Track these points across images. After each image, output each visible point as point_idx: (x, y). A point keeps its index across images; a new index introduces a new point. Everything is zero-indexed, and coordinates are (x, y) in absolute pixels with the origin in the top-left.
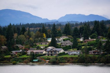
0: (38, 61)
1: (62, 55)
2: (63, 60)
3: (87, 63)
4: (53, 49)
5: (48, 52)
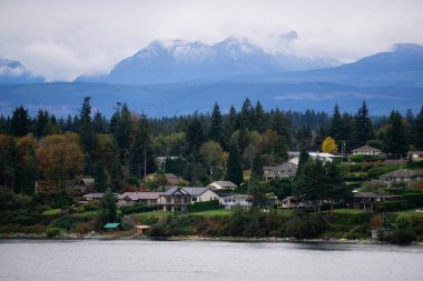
2: (187, 224)
3: (249, 237)
4: (179, 190)
5: (168, 198)
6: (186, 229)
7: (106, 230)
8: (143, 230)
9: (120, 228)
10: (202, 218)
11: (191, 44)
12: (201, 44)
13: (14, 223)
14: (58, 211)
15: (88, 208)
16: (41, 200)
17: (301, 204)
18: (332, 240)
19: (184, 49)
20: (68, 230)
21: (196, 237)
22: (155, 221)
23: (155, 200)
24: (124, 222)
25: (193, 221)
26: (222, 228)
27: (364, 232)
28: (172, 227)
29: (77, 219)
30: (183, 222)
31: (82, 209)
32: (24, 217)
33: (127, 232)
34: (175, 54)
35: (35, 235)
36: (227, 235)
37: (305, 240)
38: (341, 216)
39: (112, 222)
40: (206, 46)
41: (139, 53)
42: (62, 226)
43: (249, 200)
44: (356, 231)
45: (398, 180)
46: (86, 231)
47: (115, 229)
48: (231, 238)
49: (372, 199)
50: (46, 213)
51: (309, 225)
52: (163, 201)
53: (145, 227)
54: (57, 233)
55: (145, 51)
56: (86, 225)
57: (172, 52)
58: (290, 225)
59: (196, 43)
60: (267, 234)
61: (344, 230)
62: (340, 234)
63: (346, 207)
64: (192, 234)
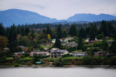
0: (41, 63)
4: (57, 51)
8: (52, 64)
25: (68, 60)
46: (30, 64)
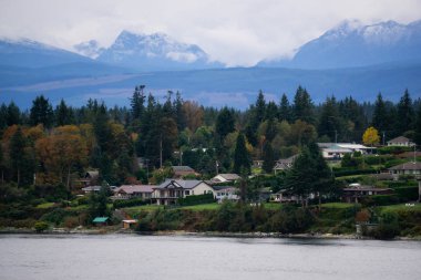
1: (199, 204)
2: (173, 219)
4: (172, 183)
5: (162, 191)
6: (173, 223)
7: (95, 225)
8: (131, 224)
9: (109, 223)
10: (191, 212)
11: (383, 24)
12: (395, 24)
13: (5, 216)
14: (51, 205)
15: (82, 202)
16: (37, 193)
17: (293, 198)
18: (317, 235)
19: (376, 30)
20: (57, 224)
21: (183, 232)
22: (144, 215)
23: (150, 193)
24: (114, 216)
25: (181, 215)
26: (209, 223)
27: (350, 227)
28: (159, 221)
29: (67, 213)
30: (171, 217)
31: (76, 202)
32: (17, 211)
33: (115, 227)
34: (366, 34)
35: (25, 229)
36: (213, 230)
37: (290, 235)
38: (328, 210)
39: (101, 216)
40: (401, 26)
41: (326, 34)
42: (53, 221)
43: (238, 194)
44: (343, 225)
45: (407, 173)
46: (74, 225)
47: (103, 224)
48: (216, 233)
49: (365, 192)
50: (39, 206)
51: (295, 220)
52: (157, 194)
53: (133, 221)
54: (46, 227)
55: (333, 32)
56: (75, 219)
57: (362, 32)
58: (275, 219)
59: (389, 22)
60: (253, 229)
61: (330, 225)
62: (326, 228)
63: (338, 201)
64: (179, 229)
